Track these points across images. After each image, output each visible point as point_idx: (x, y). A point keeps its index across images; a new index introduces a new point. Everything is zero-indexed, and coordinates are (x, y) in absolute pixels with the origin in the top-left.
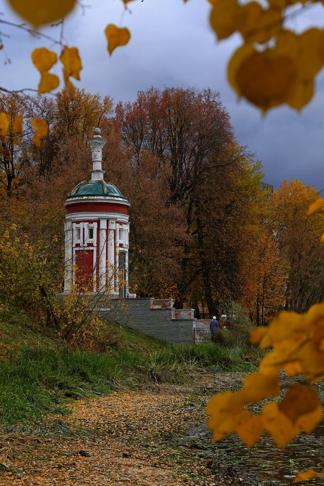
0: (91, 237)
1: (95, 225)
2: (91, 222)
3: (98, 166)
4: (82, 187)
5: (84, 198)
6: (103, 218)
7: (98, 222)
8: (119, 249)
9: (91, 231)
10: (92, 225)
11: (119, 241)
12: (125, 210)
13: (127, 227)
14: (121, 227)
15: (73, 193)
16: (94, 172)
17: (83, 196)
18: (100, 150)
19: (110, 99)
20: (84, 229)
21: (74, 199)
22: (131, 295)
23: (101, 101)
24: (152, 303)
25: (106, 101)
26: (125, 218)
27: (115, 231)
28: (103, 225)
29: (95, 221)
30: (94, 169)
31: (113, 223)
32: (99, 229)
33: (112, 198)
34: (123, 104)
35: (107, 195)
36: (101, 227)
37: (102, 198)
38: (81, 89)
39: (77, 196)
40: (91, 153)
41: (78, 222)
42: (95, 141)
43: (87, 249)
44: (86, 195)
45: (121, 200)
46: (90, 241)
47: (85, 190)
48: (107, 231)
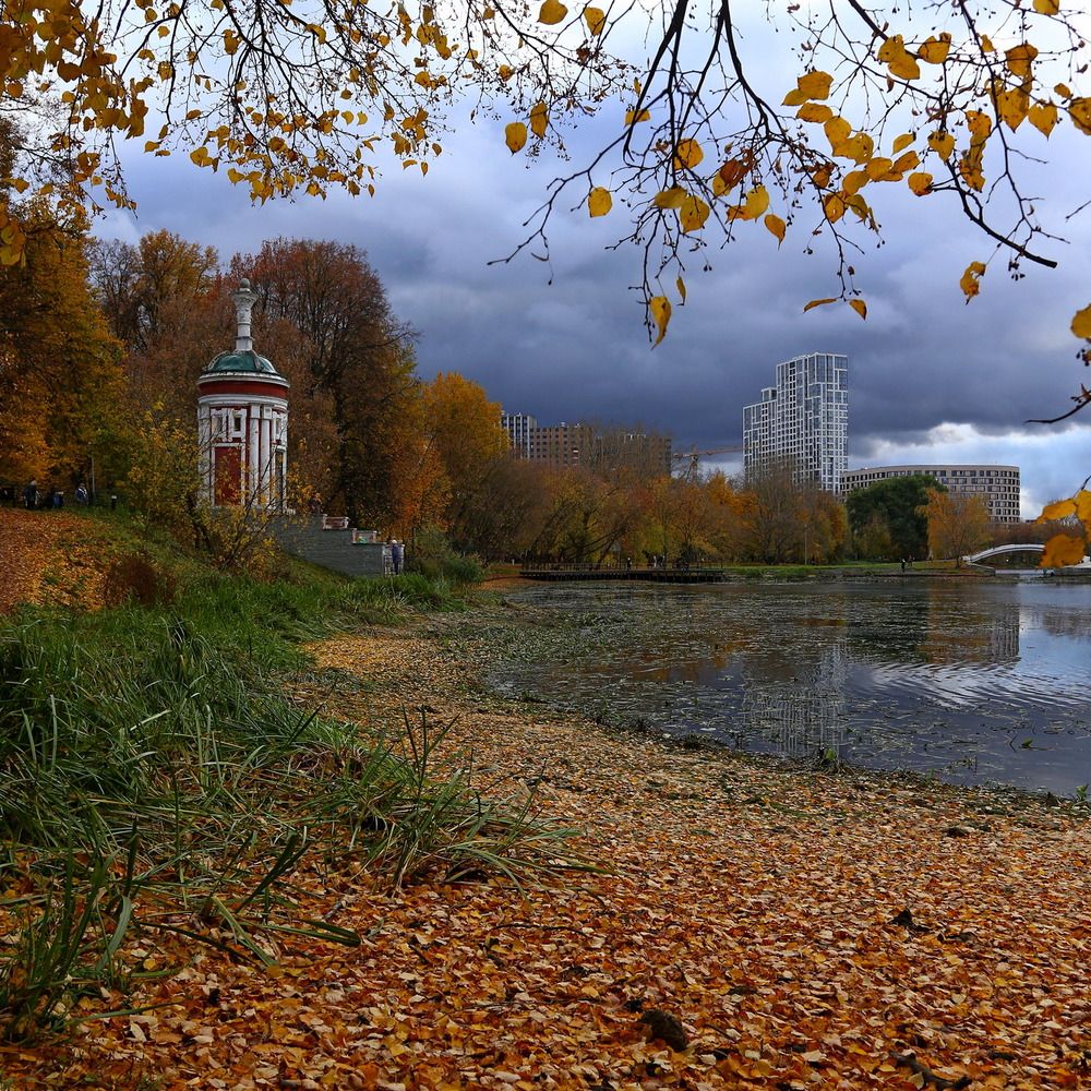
0: (238, 428)
1: (243, 412)
2: (237, 408)
3: (246, 331)
4: (223, 359)
5: (229, 374)
6: (255, 404)
7: (248, 408)
8: (274, 447)
9: (238, 421)
10: (239, 412)
11: (276, 436)
12: (283, 393)
13: (284, 417)
14: (278, 416)
15: (211, 366)
16: (240, 338)
17: (226, 371)
18: (249, 309)
19: (214, 251)
20: (227, 417)
21: (214, 375)
22: (289, 510)
23: (202, 253)
24: (324, 522)
25: (209, 253)
26: (283, 404)
27: (271, 422)
28: (255, 412)
29: (243, 407)
30: (240, 335)
31: (268, 411)
32: (248, 419)
33: (267, 376)
34: (242, 256)
35: (260, 372)
36: (252, 416)
37: (254, 375)
38: (174, 235)
39: (216, 372)
40: (235, 312)
41: (219, 408)
42: (243, 296)
43: (232, 445)
44: (231, 371)
45: (279, 380)
46: (234, 434)
47: (228, 363)
48: (260, 421)
